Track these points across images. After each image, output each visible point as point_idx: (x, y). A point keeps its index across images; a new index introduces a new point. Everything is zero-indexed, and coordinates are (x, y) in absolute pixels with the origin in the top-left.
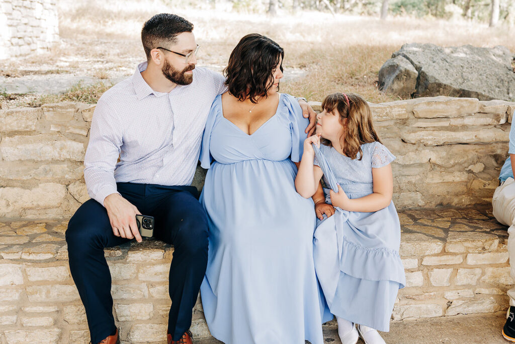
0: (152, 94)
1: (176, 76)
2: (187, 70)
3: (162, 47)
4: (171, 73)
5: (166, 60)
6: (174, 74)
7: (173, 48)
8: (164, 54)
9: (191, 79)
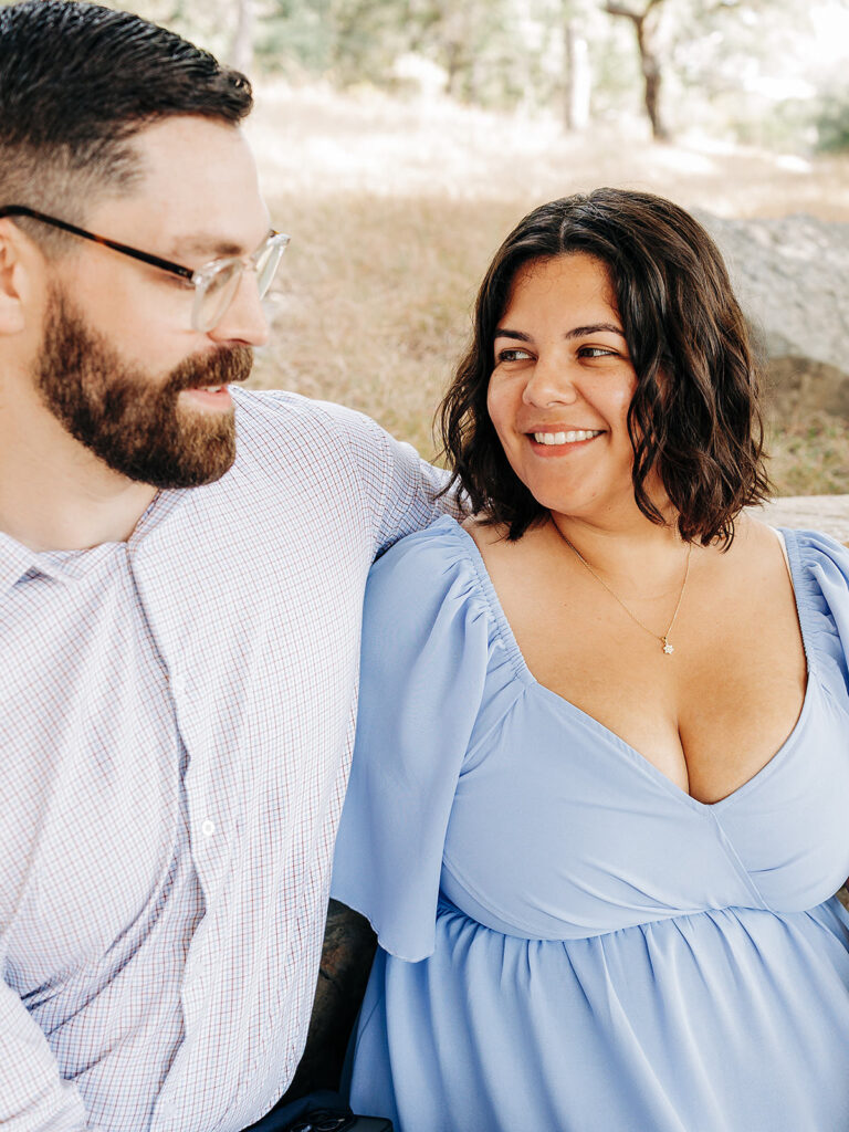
0: (34, 575)
1: (130, 415)
2: (196, 375)
3: (32, 201)
4: (94, 389)
5: (58, 299)
6: (117, 398)
7: (108, 214)
8: (49, 260)
9: (221, 444)
